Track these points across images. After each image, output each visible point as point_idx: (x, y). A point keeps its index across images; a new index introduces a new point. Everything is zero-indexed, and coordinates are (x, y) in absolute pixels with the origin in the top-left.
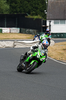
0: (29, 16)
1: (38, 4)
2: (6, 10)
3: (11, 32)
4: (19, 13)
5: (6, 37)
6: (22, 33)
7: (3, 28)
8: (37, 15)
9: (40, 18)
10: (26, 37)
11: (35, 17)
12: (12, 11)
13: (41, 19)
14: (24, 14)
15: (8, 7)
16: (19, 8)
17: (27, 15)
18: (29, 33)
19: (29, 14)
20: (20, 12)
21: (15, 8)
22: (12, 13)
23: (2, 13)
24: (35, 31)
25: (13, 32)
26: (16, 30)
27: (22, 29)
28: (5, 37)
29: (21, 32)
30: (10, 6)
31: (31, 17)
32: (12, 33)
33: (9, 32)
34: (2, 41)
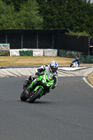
0: (71, 33)
1: (84, 16)
2: (39, 25)
3: (45, 54)
4: (57, 28)
5: (39, 62)
6: (61, 56)
7: (34, 50)
8: (81, 31)
9: (87, 35)
10: (66, 62)
11: (80, 34)
12: (47, 26)
13: (88, 37)
14: (63, 30)
15: (42, 20)
16: (57, 21)
17: (68, 32)
18: (71, 56)
19: (71, 29)
20: (59, 26)
21: (51, 21)
22: (47, 29)
23: (33, 28)
24: (79, 53)
25: (48, 54)
26: (52, 52)
27: (60, 50)
28: (36, 62)
29: (59, 55)
30: (44, 18)
31: (74, 34)
32: (47, 57)
33: (42, 54)
34: (33, 67)
